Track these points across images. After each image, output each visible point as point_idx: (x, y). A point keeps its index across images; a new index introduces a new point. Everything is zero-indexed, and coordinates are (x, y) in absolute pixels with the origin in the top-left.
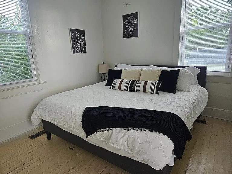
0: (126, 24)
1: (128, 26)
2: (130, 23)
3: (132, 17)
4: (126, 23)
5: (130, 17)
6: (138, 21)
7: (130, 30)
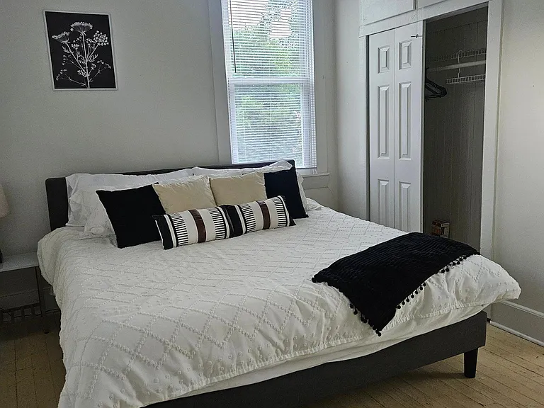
0: (66, 42)
1: (73, 50)
2: (80, 43)
3: (88, 27)
4: (64, 38)
5: (77, 24)
6: (109, 40)
7: (84, 66)
